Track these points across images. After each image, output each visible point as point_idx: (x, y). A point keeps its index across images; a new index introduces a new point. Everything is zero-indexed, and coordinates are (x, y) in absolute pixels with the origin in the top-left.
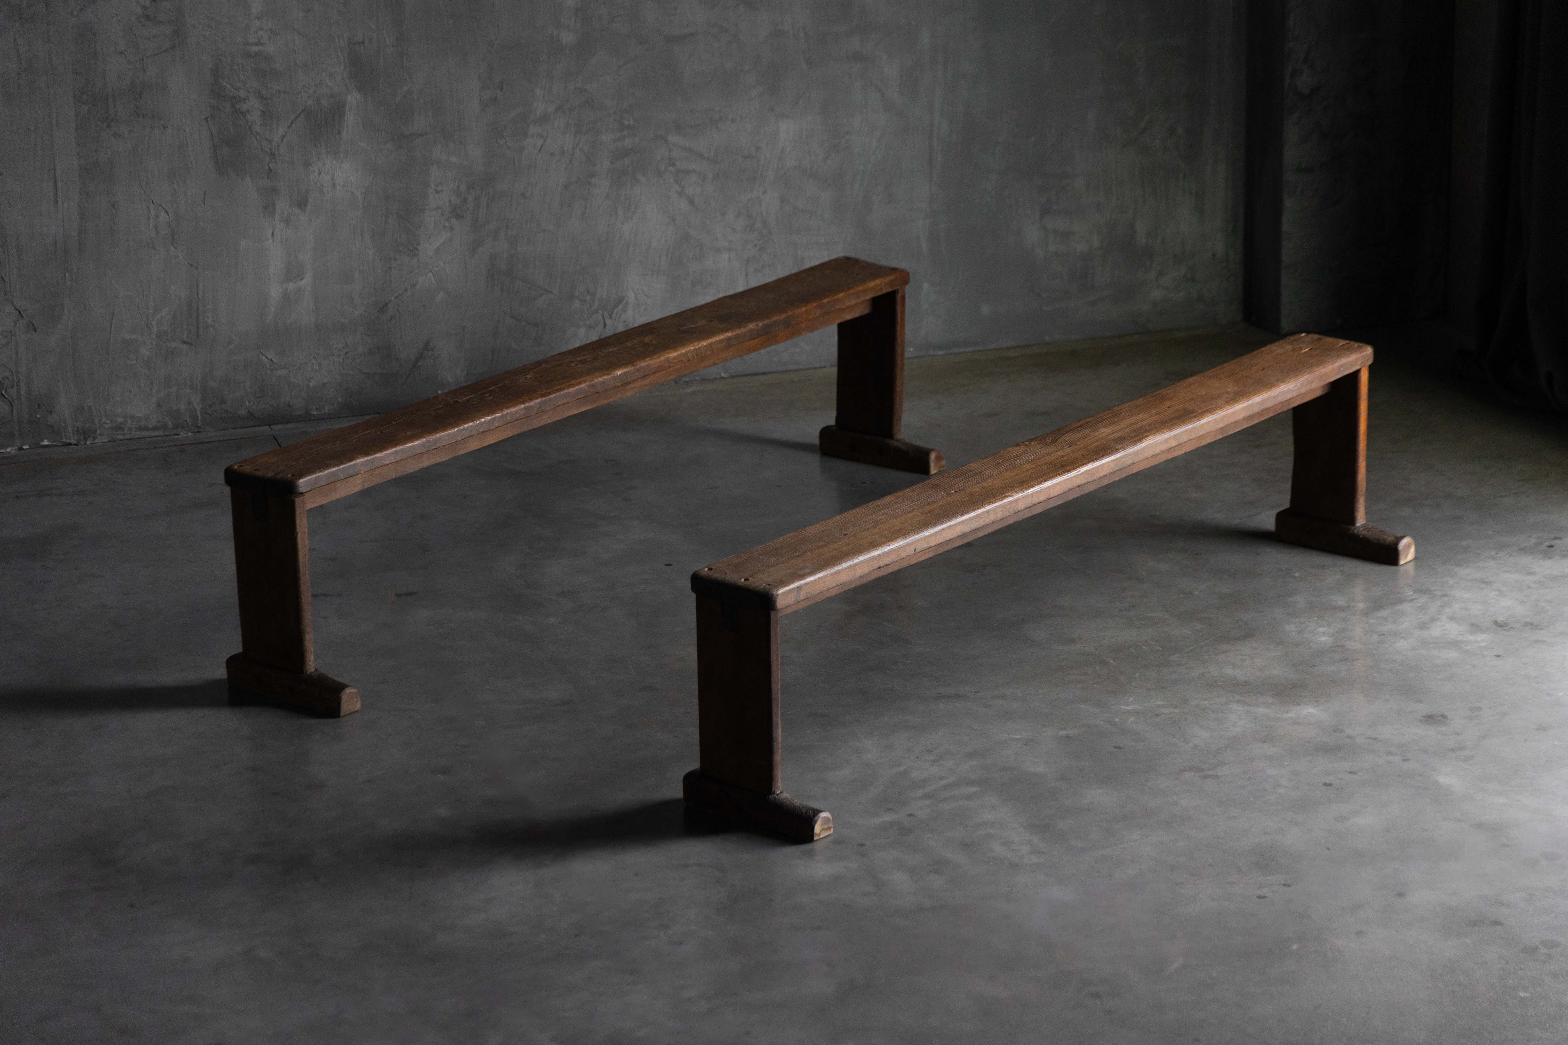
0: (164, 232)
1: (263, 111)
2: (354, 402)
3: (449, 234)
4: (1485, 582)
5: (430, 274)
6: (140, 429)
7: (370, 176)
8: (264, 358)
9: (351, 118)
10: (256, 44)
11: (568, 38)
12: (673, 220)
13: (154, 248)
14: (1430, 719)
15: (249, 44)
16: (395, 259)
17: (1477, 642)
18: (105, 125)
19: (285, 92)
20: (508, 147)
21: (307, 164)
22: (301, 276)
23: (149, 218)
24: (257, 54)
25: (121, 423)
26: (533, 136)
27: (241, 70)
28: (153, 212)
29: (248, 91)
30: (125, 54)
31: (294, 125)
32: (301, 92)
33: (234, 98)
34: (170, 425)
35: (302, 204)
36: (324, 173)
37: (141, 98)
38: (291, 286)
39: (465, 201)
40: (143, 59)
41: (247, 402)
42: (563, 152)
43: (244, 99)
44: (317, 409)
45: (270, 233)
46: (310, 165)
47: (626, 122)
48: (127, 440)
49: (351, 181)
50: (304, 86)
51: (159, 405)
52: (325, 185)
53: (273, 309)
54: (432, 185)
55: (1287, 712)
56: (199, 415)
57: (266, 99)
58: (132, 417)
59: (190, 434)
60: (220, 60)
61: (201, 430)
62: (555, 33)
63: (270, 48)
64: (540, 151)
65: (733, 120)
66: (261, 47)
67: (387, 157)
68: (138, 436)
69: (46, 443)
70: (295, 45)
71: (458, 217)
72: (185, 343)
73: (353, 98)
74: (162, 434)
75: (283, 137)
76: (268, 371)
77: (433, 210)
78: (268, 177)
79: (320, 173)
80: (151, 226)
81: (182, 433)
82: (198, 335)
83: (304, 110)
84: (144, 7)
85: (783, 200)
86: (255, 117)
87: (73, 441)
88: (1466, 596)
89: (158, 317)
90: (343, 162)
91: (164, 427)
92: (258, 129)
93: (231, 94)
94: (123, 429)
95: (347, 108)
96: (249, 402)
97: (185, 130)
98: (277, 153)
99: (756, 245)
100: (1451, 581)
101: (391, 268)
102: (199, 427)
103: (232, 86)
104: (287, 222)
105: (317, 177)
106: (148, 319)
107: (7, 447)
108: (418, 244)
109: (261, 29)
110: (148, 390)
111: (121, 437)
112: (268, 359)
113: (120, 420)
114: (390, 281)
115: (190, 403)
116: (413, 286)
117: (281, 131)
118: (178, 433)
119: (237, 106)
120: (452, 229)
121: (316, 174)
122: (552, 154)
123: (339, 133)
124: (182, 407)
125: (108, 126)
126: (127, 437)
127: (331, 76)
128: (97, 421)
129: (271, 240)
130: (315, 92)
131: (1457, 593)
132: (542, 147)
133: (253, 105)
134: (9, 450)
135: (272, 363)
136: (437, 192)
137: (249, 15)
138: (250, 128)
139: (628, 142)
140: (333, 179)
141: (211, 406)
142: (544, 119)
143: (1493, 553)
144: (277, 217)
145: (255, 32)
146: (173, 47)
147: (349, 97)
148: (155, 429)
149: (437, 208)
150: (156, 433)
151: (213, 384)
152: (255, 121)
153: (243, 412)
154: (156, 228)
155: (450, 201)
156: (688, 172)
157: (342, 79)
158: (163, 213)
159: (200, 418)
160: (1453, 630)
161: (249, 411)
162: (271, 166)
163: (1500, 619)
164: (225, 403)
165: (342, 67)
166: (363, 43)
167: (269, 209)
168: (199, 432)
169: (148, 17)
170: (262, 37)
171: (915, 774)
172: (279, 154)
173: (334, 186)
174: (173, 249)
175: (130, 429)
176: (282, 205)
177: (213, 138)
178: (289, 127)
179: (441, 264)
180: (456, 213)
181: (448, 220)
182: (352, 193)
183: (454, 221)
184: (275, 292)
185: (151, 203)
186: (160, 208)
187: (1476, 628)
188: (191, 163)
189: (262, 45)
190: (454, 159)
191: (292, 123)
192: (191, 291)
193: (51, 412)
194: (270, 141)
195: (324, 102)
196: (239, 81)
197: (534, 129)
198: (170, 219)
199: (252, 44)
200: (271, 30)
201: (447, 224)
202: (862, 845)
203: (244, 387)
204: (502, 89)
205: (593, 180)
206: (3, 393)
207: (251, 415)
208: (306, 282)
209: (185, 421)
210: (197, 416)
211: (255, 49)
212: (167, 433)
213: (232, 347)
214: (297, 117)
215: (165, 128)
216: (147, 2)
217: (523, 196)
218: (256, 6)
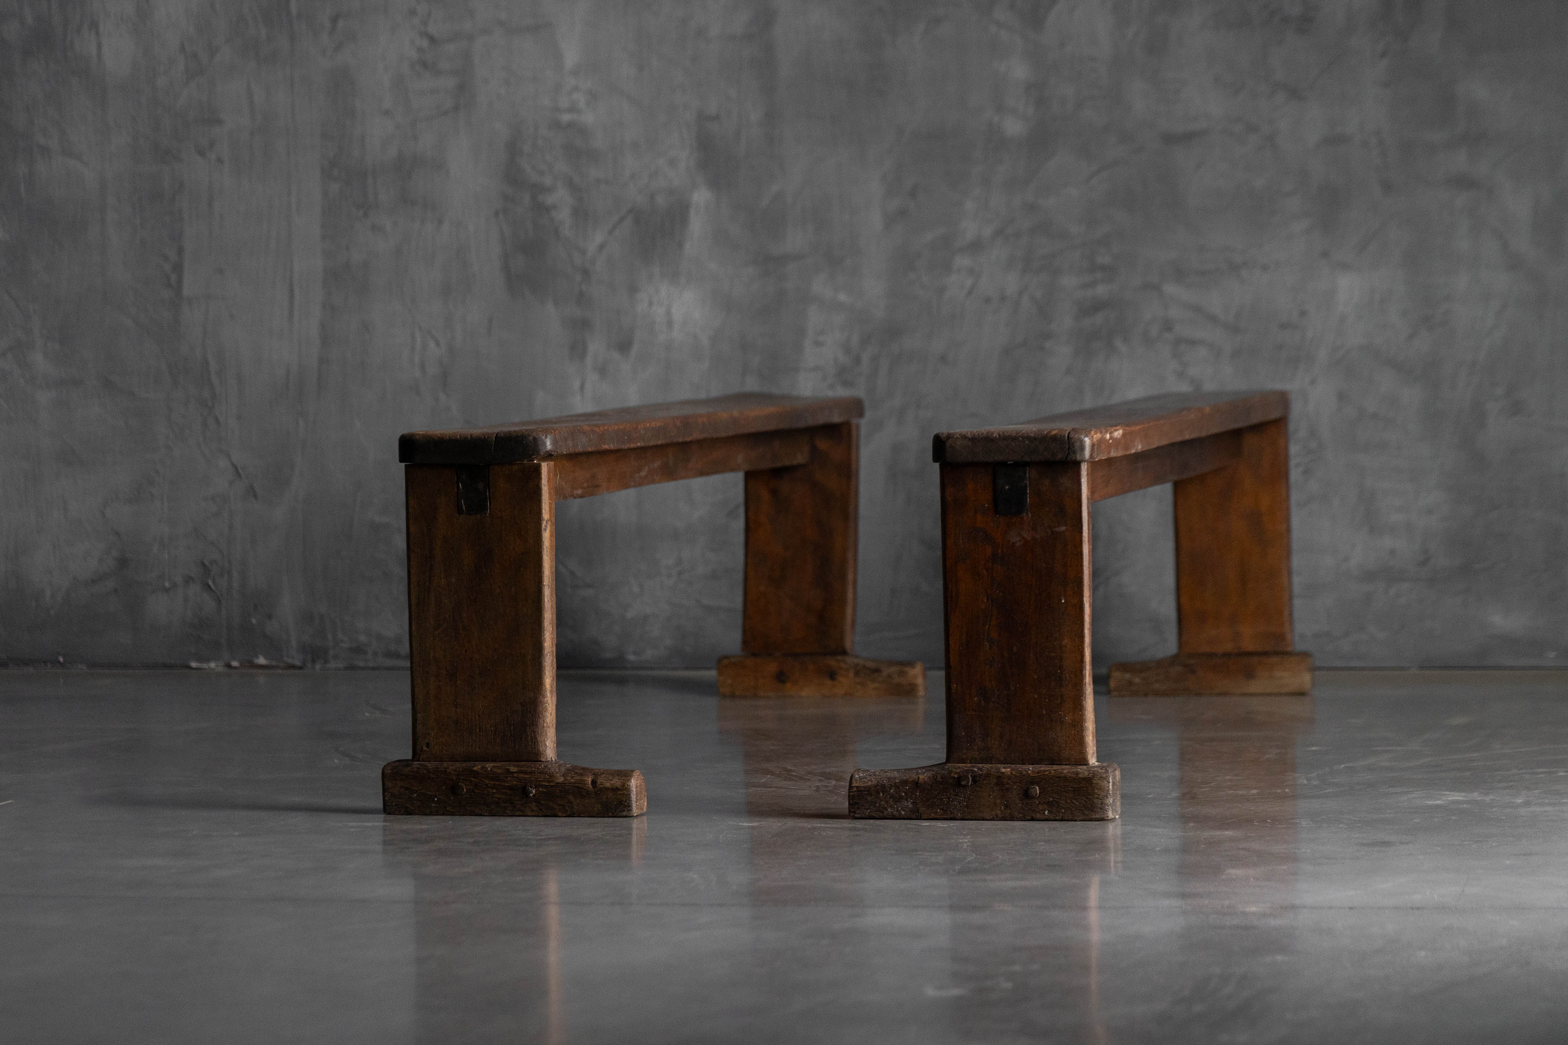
0: (432, 372)
1: (574, 208)
2: (687, 648)
7: (722, 311)
9: (697, 225)
10: (570, 111)
11: (1013, 127)
15: (558, 109)
18: (361, 212)
19: (607, 182)
20: (922, 285)
21: (633, 289)
23: (413, 349)
24: (570, 125)
26: (959, 271)
27: (547, 147)
28: (419, 340)
29: (555, 178)
30: (391, 114)
31: (616, 231)
32: (628, 183)
33: (535, 186)
35: (624, 346)
36: (657, 302)
37: (410, 177)
39: (858, 360)
40: (415, 123)
42: (1003, 299)
43: (550, 189)
44: (635, 653)
45: (577, 384)
46: (638, 290)
47: (1100, 260)
49: (695, 318)
50: (633, 175)
52: (657, 319)
54: (810, 333)
57: (580, 190)
58: (377, 637)
60: (520, 131)
62: (996, 119)
63: (588, 118)
64: (970, 293)
65: (1265, 268)
66: (576, 116)
67: (747, 287)
68: (384, 665)
69: (262, 661)
70: (622, 115)
71: (848, 384)
73: (701, 197)
75: (601, 247)
77: (811, 370)
78: (578, 304)
79: (651, 304)
80: (415, 361)
83: (631, 211)
84: (420, 50)
85: (1342, 397)
86: (564, 215)
87: (298, 663)
90: (683, 289)
92: (567, 233)
93: (532, 181)
94: (364, 652)
95: (692, 211)
97: (467, 227)
98: (592, 269)
103: (533, 168)
104: (602, 371)
105: (646, 308)
107: (208, 660)
109: (576, 89)
111: (362, 664)
112: (569, 570)
113: (363, 638)
117: (599, 238)
119: (540, 198)
121: (645, 303)
122: (988, 300)
123: (679, 246)
125: (365, 215)
126: (371, 664)
127: (672, 163)
128: (330, 637)
130: (648, 185)
132: (971, 288)
133: (561, 199)
134: (212, 665)
135: (573, 576)
136: (817, 343)
137: (562, 68)
138: (556, 230)
139: (1102, 291)
140: (669, 312)
142: (976, 247)
144: (589, 360)
145: (569, 94)
146: (456, 108)
147: (696, 194)
149: (816, 369)
152: (563, 222)
154: (422, 364)
155: (835, 359)
156: (1192, 343)
157: (687, 168)
158: (432, 344)
162: (583, 287)
165: (688, 151)
166: (718, 118)
167: (577, 350)
169: (425, 65)
170: (578, 101)
172: (594, 271)
173: (670, 324)
174: (445, 396)
175: (375, 654)
176: (596, 346)
177: (504, 242)
178: (610, 233)
180: (844, 377)
182: (696, 336)
185: (417, 329)
186: (429, 335)
188: (474, 276)
189: (578, 112)
190: (842, 297)
191: (614, 227)
193: (270, 617)
194: (583, 252)
195: (661, 200)
196: (544, 162)
197: (962, 261)
198: (441, 354)
199: (564, 111)
200: (590, 91)
204: (915, 198)
205: (1048, 344)
206: (210, 583)
211: (566, 118)
214: (622, 220)
215: (440, 222)
216: (425, 43)
217: (943, 359)
218: (571, 56)
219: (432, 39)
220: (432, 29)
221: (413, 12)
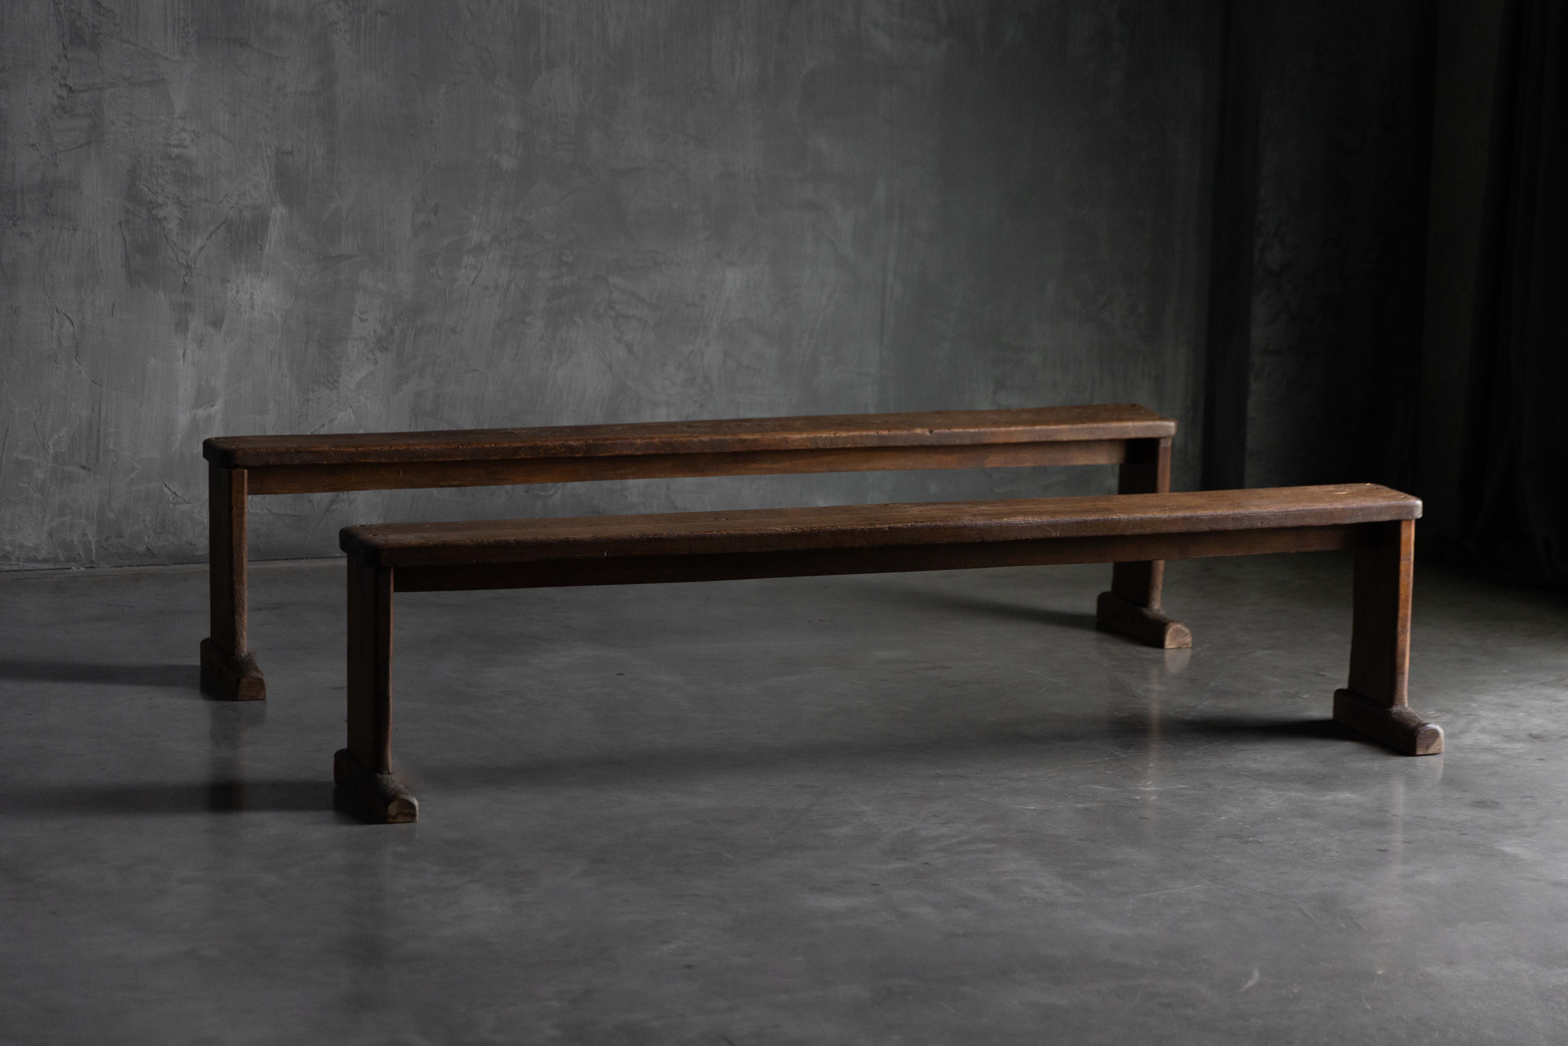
0: (67, 344)
1: (180, 219)
2: (261, 545)
3: (372, 368)
4: (1511, 706)
5: (350, 410)
6: (29, 560)
7: (292, 297)
8: (166, 490)
9: (274, 233)
10: (178, 146)
11: (508, 163)
12: (610, 367)
13: (56, 362)
14: (1480, 804)
15: (169, 145)
16: (314, 391)
17: (1515, 749)
18: (11, 222)
19: (206, 200)
20: (440, 278)
21: (225, 281)
22: (211, 403)
23: (52, 328)
24: (178, 157)
25: (9, 553)
26: (466, 267)
27: (160, 173)
28: (56, 320)
29: (166, 197)
30: (37, 147)
31: (213, 237)
32: (223, 201)
33: (151, 202)
34: (62, 559)
35: (217, 324)
36: (243, 291)
37: (51, 195)
38: (200, 412)
39: (392, 332)
40: (56, 154)
41: (146, 538)
42: (497, 287)
43: (162, 205)
45: (181, 353)
46: (229, 281)
47: (565, 259)
48: (15, 571)
49: (271, 302)
50: (226, 195)
51: (50, 535)
52: (242, 303)
53: (179, 436)
54: (357, 312)
55: (1323, 796)
56: (94, 549)
57: (185, 206)
58: (21, 546)
59: (82, 569)
60: (139, 161)
61: (94, 565)
62: (495, 157)
63: (192, 152)
64: (473, 283)
65: (678, 265)
66: (183, 150)
67: (311, 279)
68: (26, 568)
70: (218, 150)
71: (383, 349)
72: (84, 468)
73: (278, 212)
74: (52, 567)
75: (202, 248)
76: (171, 505)
77: (356, 340)
78: (183, 292)
79: (238, 292)
80: (54, 335)
81: (74, 568)
82: (97, 459)
83: (224, 222)
84: (59, 97)
85: (726, 354)
86: (172, 225)
88: (1493, 715)
89: (56, 437)
90: (263, 280)
91: (55, 560)
92: (175, 238)
93: (148, 199)
94: (10, 559)
95: (271, 223)
96: (149, 538)
97: (96, 235)
98: (193, 266)
99: (696, 401)
100: (1474, 705)
101: (308, 400)
102: (92, 562)
103: (149, 189)
104: (200, 342)
105: (235, 295)
106: (44, 438)
108: (339, 376)
109: (184, 130)
110: (40, 517)
111: (8, 568)
112: (172, 491)
113: (8, 548)
114: (307, 415)
115: (84, 535)
116: (331, 421)
117: (199, 243)
118: (69, 567)
119: (154, 212)
120: (376, 362)
121: (234, 291)
122: (486, 288)
123: (261, 249)
124: (76, 539)
125: (14, 224)
126: (14, 568)
127: (256, 186)
129: (181, 361)
130: (237, 203)
131: (1482, 713)
132: (475, 279)
133: (171, 213)
135: (175, 496)
136: (362, 320)
137: (172, 114)
138: (166, 236)
139: (566, 280)
140: (252, 298)
141: (107, 539)
142: (479, 249)
143: (1513, 685)
144: (189, 335)
145: (177, 133)
146: (89, 143)
147: (274, 210)
148: (45, 561)
149: (361, 338)
150: (46, 566)
151: (112, 516)
152: (172, 230)
153: (141, 549)
154: (59, 340)
155: (375, 331)
156: (628, 317)
157: (268, 190)
158: (67, 323)
159: (94, 552)
160: (1486, 740)
161: (147, 548)
162: (186, 279)
163: (1535, 732)
164: (122, 537)
165: (268, 178)
166: (292, 153)
167: (181, 326)
168: (92, 567)
169: (64, 109)
170: (185, 139)
171: (923, 833)
172: (196, 267)
173: (252, 306)
174: (76, 363)
175: (18, 560)
176: (196, 324)
177: (126, 245)
178: (207, 239)
179: (363, 399)
180: (381, 345)
181: (371, 351)
182: (272, 315)
183: (378, 354)
184: (183, 419)
185: (56, 312)
186: (65, 317)
187: (1509, 738)
188: (101, 271)
189: (184, 147)
190: (381, 286)
191: (211, 235)
192: (93, 411)
194: (187, 253)
195: (247, 214)
196: (158, 184)
197: (468, 260)
198: (74, 330)
199: (174, 146)
200: (194, 132)
201: (371, 356)
202: (876, 885)
203: (144, 521)
204: (436, 214)
205: (528, 319)
207: (150, 553)
208: (217, 408)
209: (78, 554)
210: (91, 550)
211: (176, 151)
212: (57, 567)
213: (133, 475)
214: (218, 228)
215: (75, 230)
216: (64, 93)
217: (453, 331)
218: (180, 105)
219: (70, 89)
220: (70, 82)
221: (55, 68)
